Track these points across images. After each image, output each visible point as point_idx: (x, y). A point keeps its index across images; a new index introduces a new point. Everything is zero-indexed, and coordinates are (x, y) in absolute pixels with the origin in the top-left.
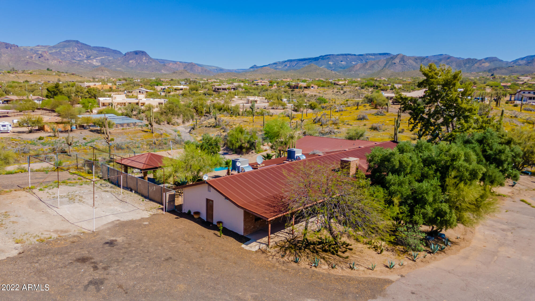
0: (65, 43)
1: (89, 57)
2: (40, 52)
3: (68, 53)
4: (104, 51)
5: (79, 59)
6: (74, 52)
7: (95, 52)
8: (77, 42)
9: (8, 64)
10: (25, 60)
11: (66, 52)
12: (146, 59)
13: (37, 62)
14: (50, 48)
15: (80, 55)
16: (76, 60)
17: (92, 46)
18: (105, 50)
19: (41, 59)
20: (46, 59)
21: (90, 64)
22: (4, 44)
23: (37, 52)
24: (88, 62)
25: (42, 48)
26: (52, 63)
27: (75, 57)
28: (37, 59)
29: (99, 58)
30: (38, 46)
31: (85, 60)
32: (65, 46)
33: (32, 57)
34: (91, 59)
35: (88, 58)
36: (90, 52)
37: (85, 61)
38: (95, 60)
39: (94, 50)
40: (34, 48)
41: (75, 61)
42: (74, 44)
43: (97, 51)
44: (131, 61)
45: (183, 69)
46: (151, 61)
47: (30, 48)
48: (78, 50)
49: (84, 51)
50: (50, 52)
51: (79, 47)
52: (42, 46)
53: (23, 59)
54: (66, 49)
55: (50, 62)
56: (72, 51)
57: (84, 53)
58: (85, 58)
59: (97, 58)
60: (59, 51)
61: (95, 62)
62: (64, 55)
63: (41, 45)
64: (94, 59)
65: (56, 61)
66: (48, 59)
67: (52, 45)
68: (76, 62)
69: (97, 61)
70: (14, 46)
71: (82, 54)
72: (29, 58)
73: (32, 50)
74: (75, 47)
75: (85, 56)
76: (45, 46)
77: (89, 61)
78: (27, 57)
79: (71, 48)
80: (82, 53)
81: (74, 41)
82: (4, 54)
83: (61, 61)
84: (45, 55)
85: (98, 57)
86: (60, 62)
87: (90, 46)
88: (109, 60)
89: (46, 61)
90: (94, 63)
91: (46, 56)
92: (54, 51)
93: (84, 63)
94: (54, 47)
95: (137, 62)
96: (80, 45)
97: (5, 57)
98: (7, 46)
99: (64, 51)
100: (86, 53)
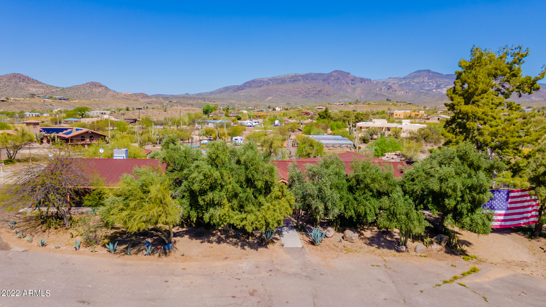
0: (416, 73)
1: (440, 86)
2: (390, 84)
3: (417, 83)
5: (427, 88)
6: (423, 81)
7: (447, 80)
8: (429, 71)
9: (360, 97)
10: (374, 93)
11: (415, 82)
13: (385, 94)
14: (400, 79)
15: (430, 85)
16: (424, 90)
17: (444, 74)
19: (390, 91)
20: (394, 90)
21: (439, 92)
22: (359, 79)
23: (387, 84)
24: (437, 91)
25: (393, 80)
26: (399, 94)
27: (424, 86)
28: (386, 91)
30: (390, 78)
31: (434, 89)
32: (415, 77)
33: (381, 89)
34: (441, 88)
35: (438, 87)
36: (441, 80)
37: (434, 91)
38: (445, 89)
39: (446, 78)
40: (385, 81)
41: (423, 91)
42: (425, 73)
43: (450, 79)
47: (382, 81)
48: (429, 79)
49: (435, 80)
50: (400, 83)
51: (430, 76)
52: (394, 78)
54: (416, 79)
55: (398, 92)
56: (421, 81)
57: (434, 82)
58: (434, 87)
59: (448, 87)
60: (409, 82)
61: (444, 91)
62: (413, 86)
63: (392, 77)
64: (444, 87)
65: (402, 92)
66: (396, 91)
67: (403, 77)
68: (423, 92)
70: (367, 80)
71: (431, 84)
72: (379, 91)
73: (383, 82)
74: (426, 76)
75: (435, 85)
76: (396, 78)
77: (439, 90)
78: (377, 89)
79: (421, 78)
80: (432, 82)
81: (426, 70)
82: (358, 88)
83: (408, 91)
84: (393, 86)
85: (449, 86)
86: (407, 93)
87: (442, 74)
89: (394, 93)
91: (395, 87)
92: (403, 82)
93: (433, 92)
94: (404, 78)
96: (431, 74)
97: (359, 91)
98: (362, 80)
99: (413, 82)
100: (436, 82)
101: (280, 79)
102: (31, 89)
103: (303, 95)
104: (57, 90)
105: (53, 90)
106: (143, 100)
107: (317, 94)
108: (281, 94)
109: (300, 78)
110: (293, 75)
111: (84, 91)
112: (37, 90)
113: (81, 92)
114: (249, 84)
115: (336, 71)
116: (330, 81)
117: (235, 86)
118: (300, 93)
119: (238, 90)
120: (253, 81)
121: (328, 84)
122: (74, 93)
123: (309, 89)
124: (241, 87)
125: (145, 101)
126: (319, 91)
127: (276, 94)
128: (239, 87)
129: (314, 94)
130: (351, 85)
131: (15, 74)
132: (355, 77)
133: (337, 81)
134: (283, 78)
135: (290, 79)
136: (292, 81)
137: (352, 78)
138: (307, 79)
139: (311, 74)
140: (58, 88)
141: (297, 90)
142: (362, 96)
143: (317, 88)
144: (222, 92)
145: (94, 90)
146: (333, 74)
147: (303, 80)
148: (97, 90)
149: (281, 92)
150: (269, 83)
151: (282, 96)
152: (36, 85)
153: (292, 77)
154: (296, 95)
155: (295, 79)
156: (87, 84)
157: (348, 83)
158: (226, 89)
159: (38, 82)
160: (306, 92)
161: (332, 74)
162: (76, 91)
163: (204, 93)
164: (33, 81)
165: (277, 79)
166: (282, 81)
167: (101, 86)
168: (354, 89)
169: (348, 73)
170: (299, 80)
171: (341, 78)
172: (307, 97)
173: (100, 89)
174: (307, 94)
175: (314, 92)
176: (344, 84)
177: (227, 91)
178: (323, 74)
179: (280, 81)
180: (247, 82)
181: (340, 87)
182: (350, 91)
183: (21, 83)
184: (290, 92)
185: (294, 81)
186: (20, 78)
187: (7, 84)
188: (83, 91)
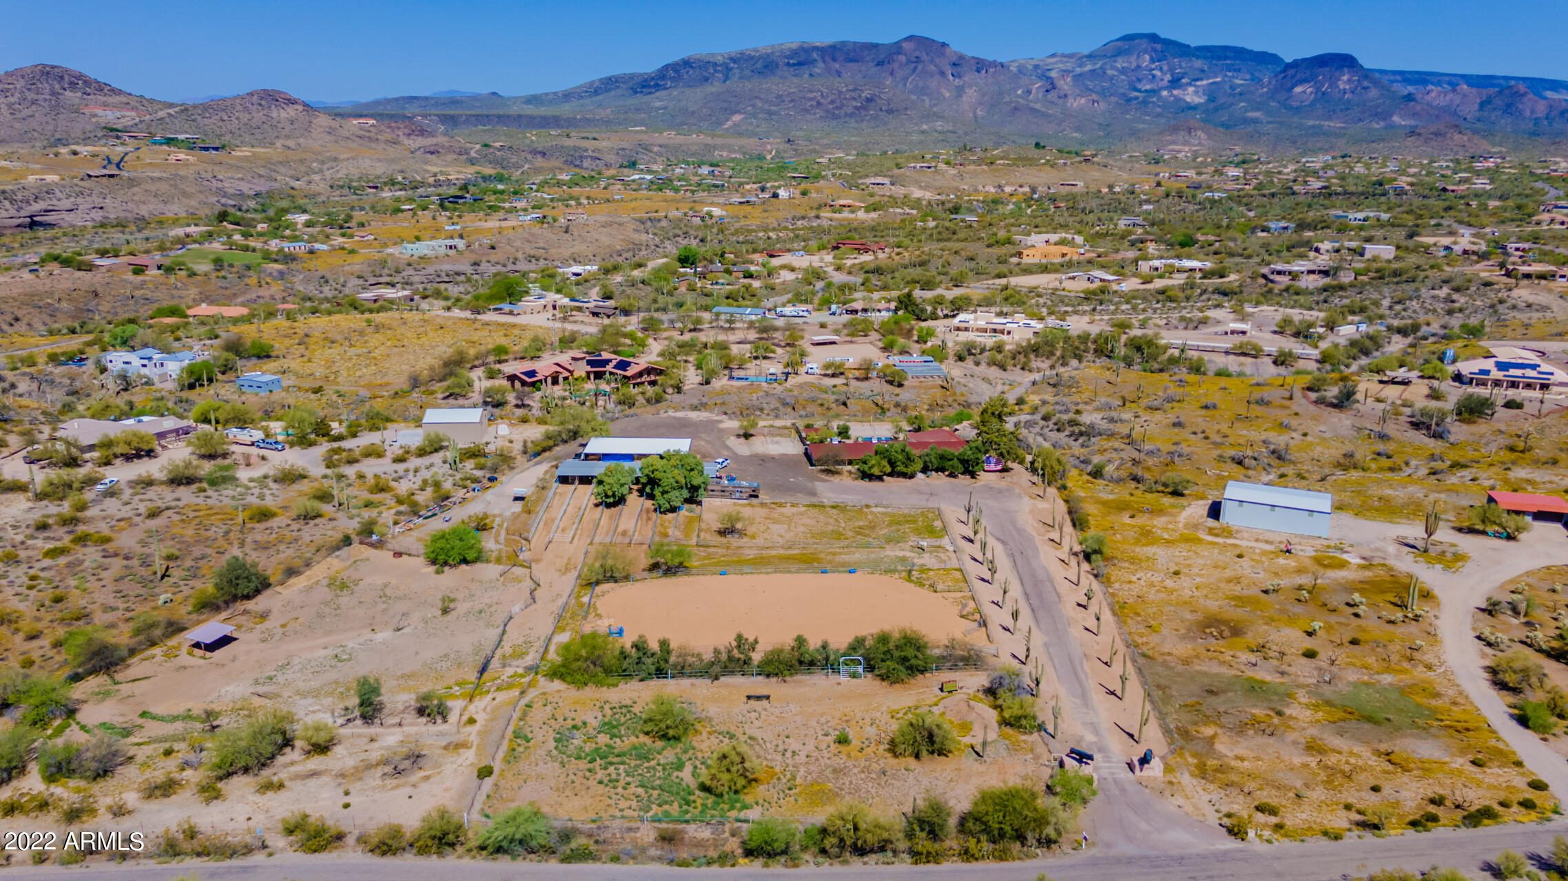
0: (1119, 43)
1: (1179, 79)
2: (1052, 75)
3: (1123, 71)
4: (1225, 58)
5: (1148, 87)
6: (1138, 67)
7: (1199, 63)
8: (1154, 38)
9: (975, 113)
10: (1011, 102)
11: (1116, 69)
12: (1349, 81)
13: (1038, 106)
14: (1081, 59)
15: (1154, 76)
16: (1139, 91)
17: (1193, 45)
18: (1229, 54)
19: (1052, 96)
20: (1062, 93)
21: (1178, 99)
23: (1048, 74)
24: (1172, 95)
25: (1061, 62)
26: (1076, 105)
27: (1139, 80)
28: (1040, 95)
29: (1204, 82)
30: (1053, 55)
31: (1165, 88)
32: (1119, 53)
33: (1029, 92)
34: (1179, 87)
35: (1175, 82)
36: (1183, 64)
37: (1165, 93)
38: (1191, 89)
39: (1198, 57)
40: (1042, 63)
41: (1137, 94)
42: (1144, 44)
43: (1207, 59)
44: (1298, 89)
45: (1476, 107)
46: (1366, 84)
47: (1034, 62)
48: (1152, 60)
49: (1169, 64)
50: (1078, 70)
51: (1155, 51)
52: (1064, 56)
53: (1007, 99)
54: (1120, 59)
55: (1070, 101)
56: (1134, 65)
57: (1165, 68)
58: (1165, 83)
59: (1199, 83)
60: (1101, 68)
61: (1191, 96)
62: (1111, 78)
63: (1060, 52)
64: (1190, 84)
65: (1083, 101)
66: (1066, 96)
67: (1086, 52)
68: (1137, 98)
69: (1196, 92)
70: (994, 64)
71: (1157, 73)
72: (1022, 95)
73: (1036, 67)
74: (1146, 52)
75: (1168, 77)
76: (1070, 56)
77: (1175, 92)
78: (1019, 92)
79: (1133, 59)
80: (1161, 69)
81: (1146, 35)
82: (970, 87)
83: (1096, 98)
84: (1061, 81)
85: (1201, 79)
86: (1095, 102)
87: (1188, 46)
88: (1233, 87)
89: (1061, 101)
90: (1188, 99)
91: (1065, 85)
92: (1088, 68)
93: (1160, 98)
94: (1090, 57)
95: (1318, 89)
96: (1159, 47)
97: (971, 95)
98: (981, 65)
99: (1113, 68)
100: (1171, 70)
101: (760, 57)
102: (100, 112)
103: (827, 111)
104: (171, 111)
105: (161, 114)
106: (411, 142)
107: (863, 107)
108: (766, 106)
109: (815, 55)
110: (794, 46)
111: (248, 116)
112: (118, 114)
113: (237, 118)
114: (675, 71)
115: (910, 38)
116: (896, 65)
117: (632, 77)
118: (819, 104)
119: (644, 87)
120: (686, 63)
121: (892, 74)
122: (221, 123)
123: (840, 92)
124: (653, 79)
125: (417, 146)
126: (869, 100)
127: (753, 106)
128: (646, 80)
129: (856, 108)
130: (951, 78)
131: (45, 66)
132: (962, 57)
133: (915, 68)
134: (768, 55)
135: (786, 57)
136: (794, 65)
137: (954, 59)
138: (834, 60)
139: (843, 43)
140: (171, 105)
141: (810, 95)
142: (979, 113)
143: (862, 91)
144: (596, 92)
145: (274, 114)
146: (904, 45)
147: (824, 61)
148: (283, 114)
149: (767, 101)
150: (731, 69)
151: (770, 113)
152: (110, 100)
153: (794, 53)
154: (806, 111)
155: (801, 59)
156: (251, 94)
157: (942, 74)
158: (610, 84)
159: (115, 92)
160: (832, 102)
161: (901, 47)
162: (225, 118)
163: (547, 94)
164: (101, 87)
165: (751, 58)
166: (765, 65)
167: (292, 102)
168: (960, 90)
169: (944, 45)
170: (813, 62)
171: (924, 57)
172: (835, 117)
173: (291, 111)
174: (836, 108)
175: (855, 104)
176: (932, 75)
177: (610, 90)
178: (875, 46)
179: (759, 65)
180: (667, 67)
181: (921, 84)
182: (947, 95)
183: (68, 93)
184: (792, 101)
185: (800, 64)
186: (62, 78)
187: (31, 96)
188: (245, 117)
